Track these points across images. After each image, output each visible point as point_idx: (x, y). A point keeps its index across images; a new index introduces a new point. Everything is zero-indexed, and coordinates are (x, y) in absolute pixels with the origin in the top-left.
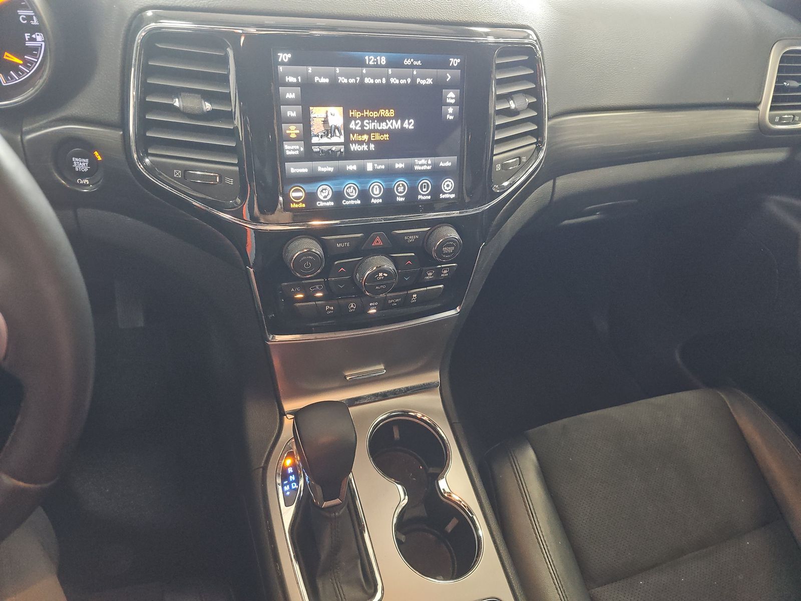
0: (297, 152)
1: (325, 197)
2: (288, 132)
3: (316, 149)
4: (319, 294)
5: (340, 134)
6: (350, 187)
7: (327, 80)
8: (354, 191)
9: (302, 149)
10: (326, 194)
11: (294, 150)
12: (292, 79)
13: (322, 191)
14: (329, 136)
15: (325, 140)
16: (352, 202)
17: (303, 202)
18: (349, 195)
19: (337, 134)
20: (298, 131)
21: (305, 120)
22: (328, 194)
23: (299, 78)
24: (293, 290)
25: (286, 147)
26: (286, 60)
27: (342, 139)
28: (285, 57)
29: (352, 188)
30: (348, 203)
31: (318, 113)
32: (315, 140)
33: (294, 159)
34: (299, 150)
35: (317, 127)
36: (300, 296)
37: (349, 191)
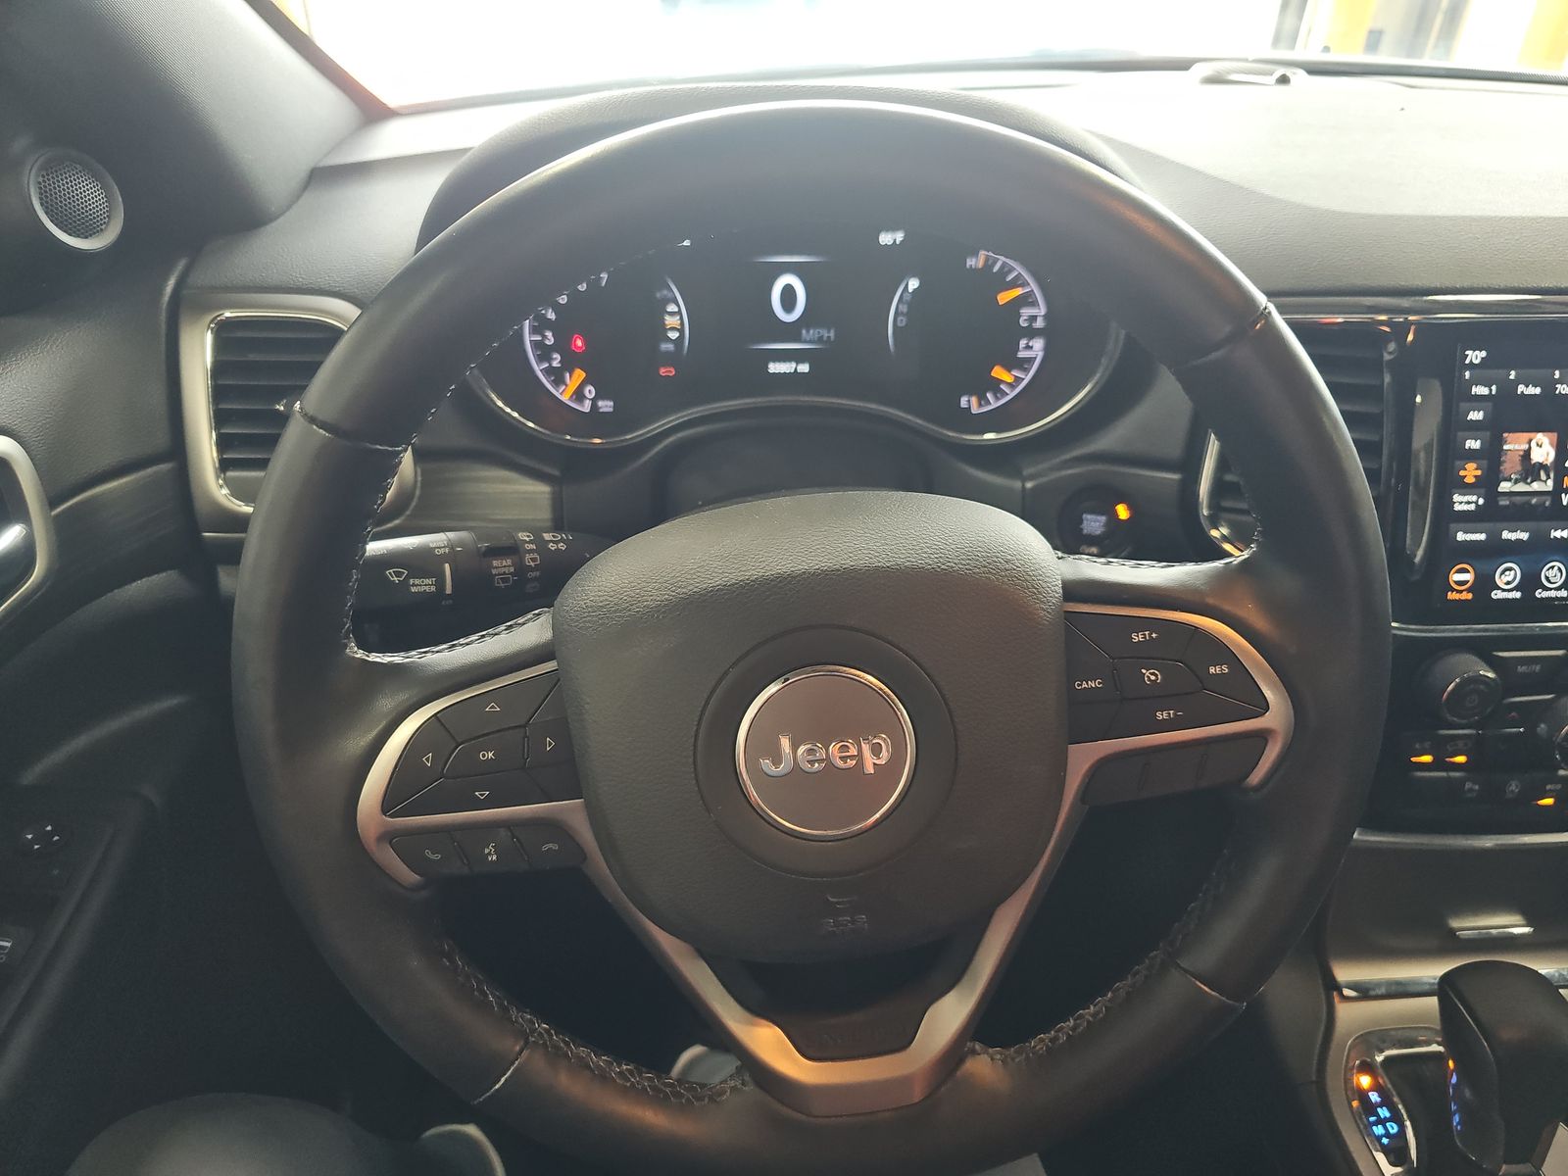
0: (1472, 507)
1: (1508, 583)
2: (1462, 473)
3: (1504, 502)
4: (1461, 759)
5: (1548, 477)
6: (1553, 567)
7: (1538, 391)
8: (1559, 574)
9: (1481, 501)
10: (1510, 579)
11: (1469, 503)
12: (1480, 390)
13: (1503, 573)
14: (1529, 481)
15: (1521, 487)
16: (1553, 594)
17: (1469, 590)
18: (1549, 582)
19: (1543, 476)
20: (1479, 473)
21: (1492, 457)
22: (1515, 578)
23: (1494, 388)
24: (1417, 746)
25: (1456, 498)
26: (1476, 362)
27: (1550, 485)
28: (1475, 356)
29: (1556, 568)
30: (1545, 594)
31: (1514, 444)
32: (1504, 487)
33: (1465, 517)
34: (1476, 503)
35: (1511, 465)
36: (1427, 758)
37: (1550, 574)
